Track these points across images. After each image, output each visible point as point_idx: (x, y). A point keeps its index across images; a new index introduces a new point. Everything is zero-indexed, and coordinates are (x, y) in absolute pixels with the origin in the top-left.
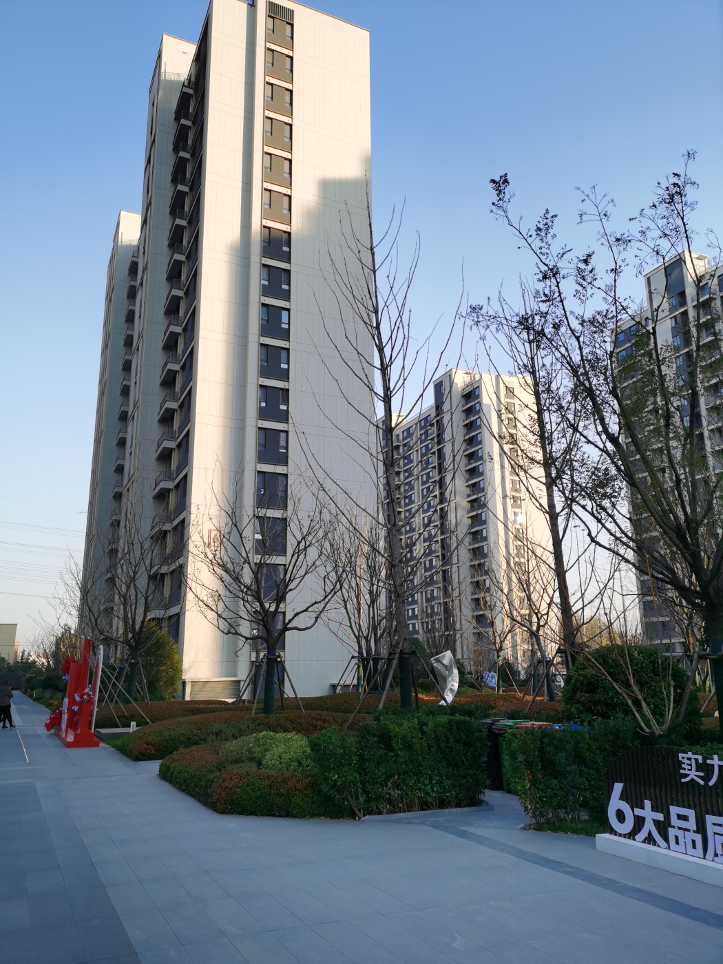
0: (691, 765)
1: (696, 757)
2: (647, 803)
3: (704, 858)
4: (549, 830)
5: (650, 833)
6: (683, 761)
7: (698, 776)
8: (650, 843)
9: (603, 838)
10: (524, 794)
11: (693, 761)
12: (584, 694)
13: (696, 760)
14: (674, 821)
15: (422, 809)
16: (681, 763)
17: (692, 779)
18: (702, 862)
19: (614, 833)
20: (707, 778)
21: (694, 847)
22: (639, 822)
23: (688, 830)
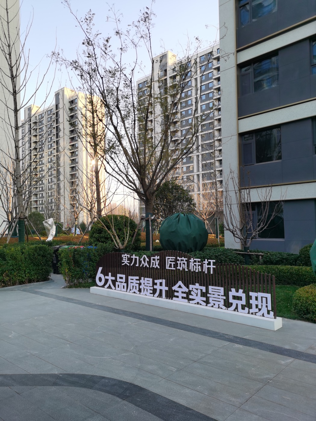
0: (125, 259)
1: (128, 255)
2: (110, 274)
3: (127, 292)
4: (74, 287)
5: (110, 285)
6: (123, 257)
7: (128, 263)
8: (109, 288)
9: (93, 289)
10: (65, 274)
11: (127, 257)
12: (97, 234)
13: (128, 257)
14: (118, 280)
15: (20, 284)
16: (123, 258)
17: (126, 264)
18: (126, 293)
19: (98, 286)
20: (130, 263)
21: (124, 288)
22: (107, 281)
23: (122, 282)
